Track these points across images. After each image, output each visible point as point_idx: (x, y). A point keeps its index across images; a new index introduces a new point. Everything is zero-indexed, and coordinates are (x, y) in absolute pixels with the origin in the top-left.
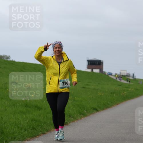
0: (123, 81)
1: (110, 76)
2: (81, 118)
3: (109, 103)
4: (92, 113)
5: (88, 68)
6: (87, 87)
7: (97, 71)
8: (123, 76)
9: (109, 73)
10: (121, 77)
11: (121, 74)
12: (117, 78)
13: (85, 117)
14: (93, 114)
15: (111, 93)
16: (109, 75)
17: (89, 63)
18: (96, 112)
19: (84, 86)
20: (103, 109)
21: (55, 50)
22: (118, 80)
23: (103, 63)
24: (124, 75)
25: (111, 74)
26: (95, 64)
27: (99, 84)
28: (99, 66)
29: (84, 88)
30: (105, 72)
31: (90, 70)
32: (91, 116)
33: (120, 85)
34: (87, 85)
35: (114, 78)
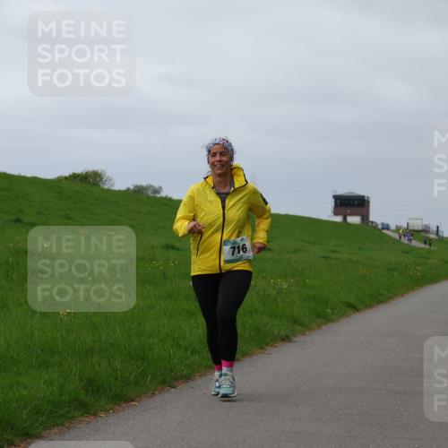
0: (415, 243)
1: (384, 231)
2: (319, 327)
3: (382, 291)
4: (344, 315)
5: (336, 213)
6: (333, 255)
7: (354, 220)
8: (414, 231)
9: (382, 224)
10: (411, 233)
11: (411, 228)
12: (402, 237)
13: (330, 324)
14: (347, 316)
15: (388, 270)
16: (382, 229)
17: (338, 201)
18: (354, 313)
19: (327, 255)
20: (369, 306)
21: (212, 160)
22: (404, 240)
23: (368, 202)
24: (416, 228)
25: (386, 227)
26: (350, 204)
27: (360, 249)
28: (359, 209)
29: (325, 257)
30: (372, 222)
31: (339, 219)
32: (343, 320)
33: (409, 251)
34: (334, 251)
35: (396, 236)
